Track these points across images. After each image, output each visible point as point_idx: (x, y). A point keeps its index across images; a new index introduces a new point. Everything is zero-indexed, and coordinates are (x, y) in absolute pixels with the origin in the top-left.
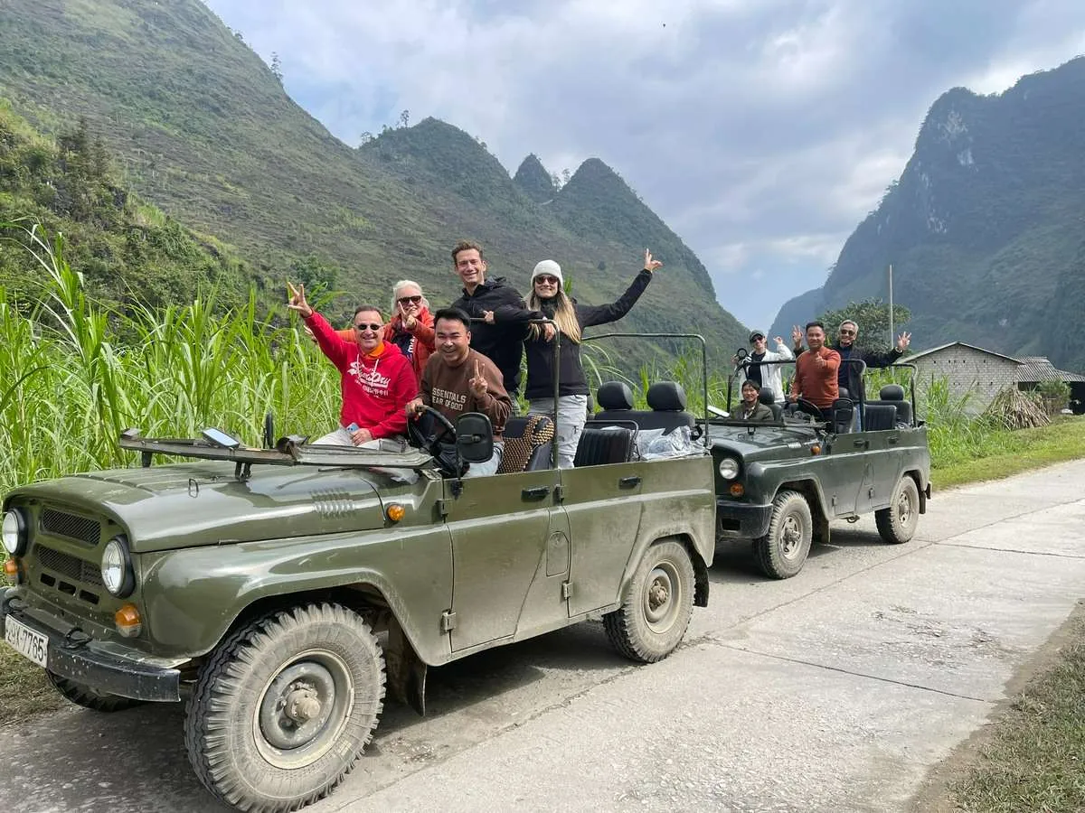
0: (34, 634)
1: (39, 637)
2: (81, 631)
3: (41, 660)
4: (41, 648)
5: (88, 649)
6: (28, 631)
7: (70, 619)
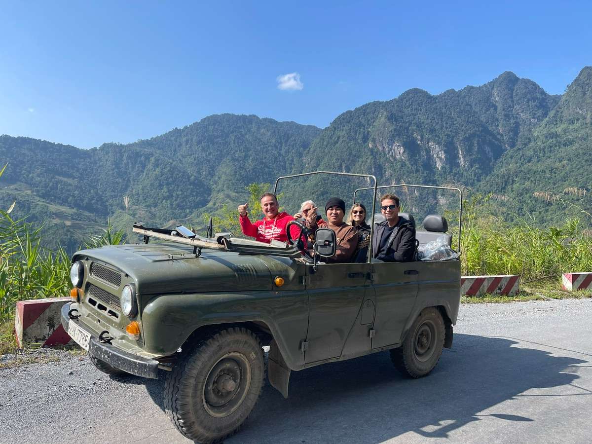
0: (84, 332)
1: (86, 334)
2: (108, 333)
3: (86, 347)
4: (86, 340)
5: (111, 344)
6: (81, 330)
7: (103, 325)
